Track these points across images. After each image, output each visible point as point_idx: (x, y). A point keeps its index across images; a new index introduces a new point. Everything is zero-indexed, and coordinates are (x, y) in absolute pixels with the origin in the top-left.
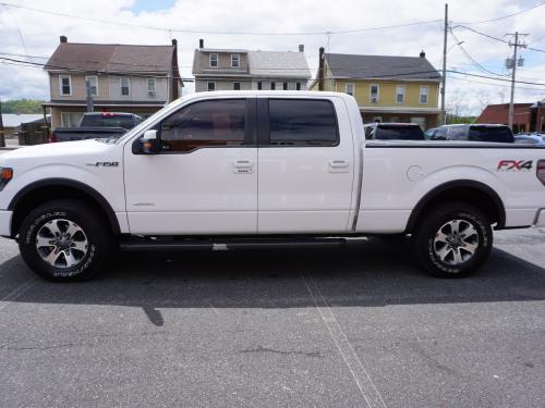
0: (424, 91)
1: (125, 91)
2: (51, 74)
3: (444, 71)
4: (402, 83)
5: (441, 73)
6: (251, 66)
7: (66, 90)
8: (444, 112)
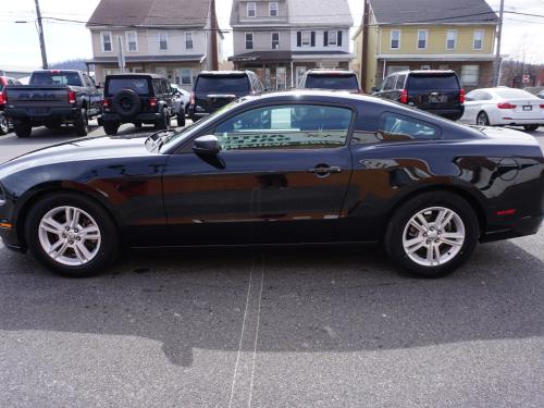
0: (478, 35)
1: (163, 45)
2: (93, 31)
3: (502, 11)
4: (453, 27)
5: (498, 15)
6: (290, 14)
7: (108, 47)
8: (499, 58)
